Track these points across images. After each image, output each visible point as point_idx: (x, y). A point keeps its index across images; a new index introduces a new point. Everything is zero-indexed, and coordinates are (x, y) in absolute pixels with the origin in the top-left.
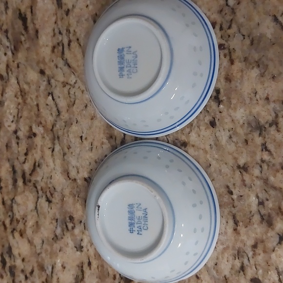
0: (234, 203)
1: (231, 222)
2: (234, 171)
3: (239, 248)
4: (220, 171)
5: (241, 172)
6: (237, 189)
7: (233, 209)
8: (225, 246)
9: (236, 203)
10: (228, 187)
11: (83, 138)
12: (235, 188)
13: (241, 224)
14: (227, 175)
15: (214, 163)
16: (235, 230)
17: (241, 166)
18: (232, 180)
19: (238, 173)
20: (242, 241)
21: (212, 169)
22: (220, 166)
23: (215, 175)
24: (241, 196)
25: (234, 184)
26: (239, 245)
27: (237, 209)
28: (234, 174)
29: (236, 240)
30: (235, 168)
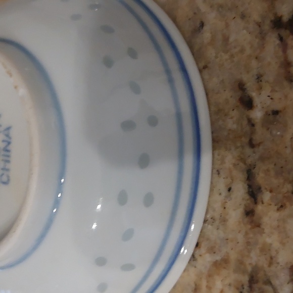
0: (253, 132)
1: (240, 190)
2: (262, 36)
4: (226, 39)
5: (281, 39)
6: (266, 91)
7: (248, 151)
8: (218, 258)
9: (260, 133)
10: (241, 86)
12: (260, 89)
13: (266, 196)
14: (242, 51)
15: (212, 18)
16: (249, 213)
17: (285, 19)
18: (254, 63)
19: (272, 41)
20: (265, 249)
21: (206, 35)
22: (227, 25)
23: (211, 53)
24: (276, 113)
25: (259, 78)
26: (255, 258)
28: (262, 47)
29: (248, 243)
30: (267, 26)
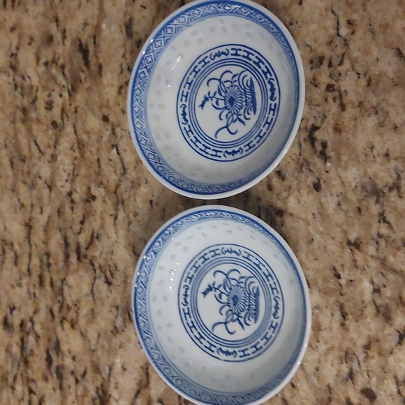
3: (348, 349)
11: (154, 203)
27: (345, 297)
